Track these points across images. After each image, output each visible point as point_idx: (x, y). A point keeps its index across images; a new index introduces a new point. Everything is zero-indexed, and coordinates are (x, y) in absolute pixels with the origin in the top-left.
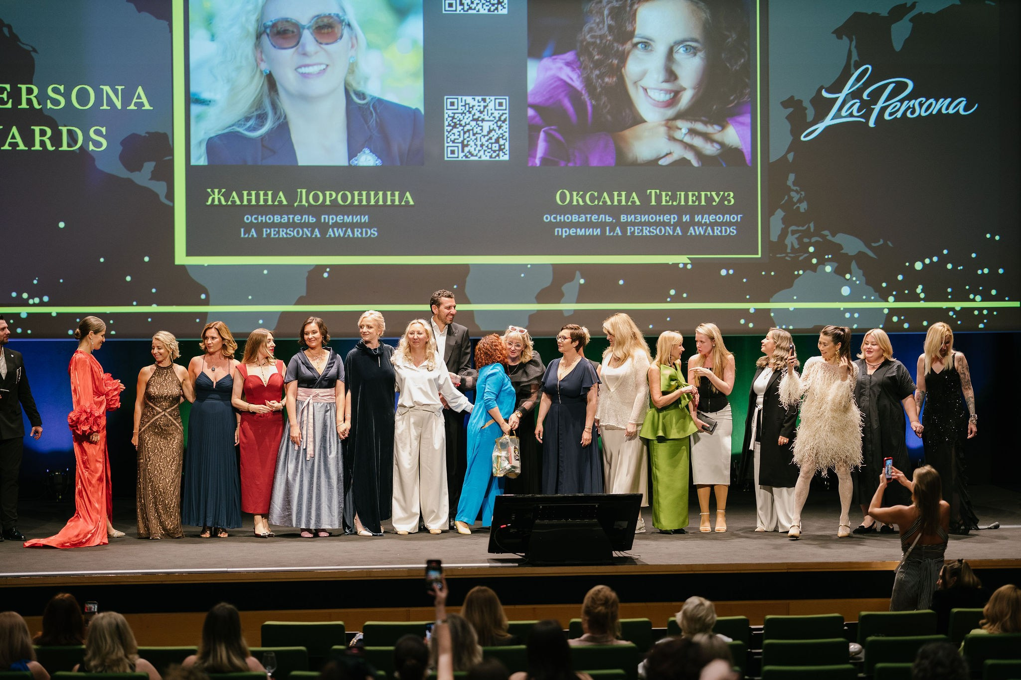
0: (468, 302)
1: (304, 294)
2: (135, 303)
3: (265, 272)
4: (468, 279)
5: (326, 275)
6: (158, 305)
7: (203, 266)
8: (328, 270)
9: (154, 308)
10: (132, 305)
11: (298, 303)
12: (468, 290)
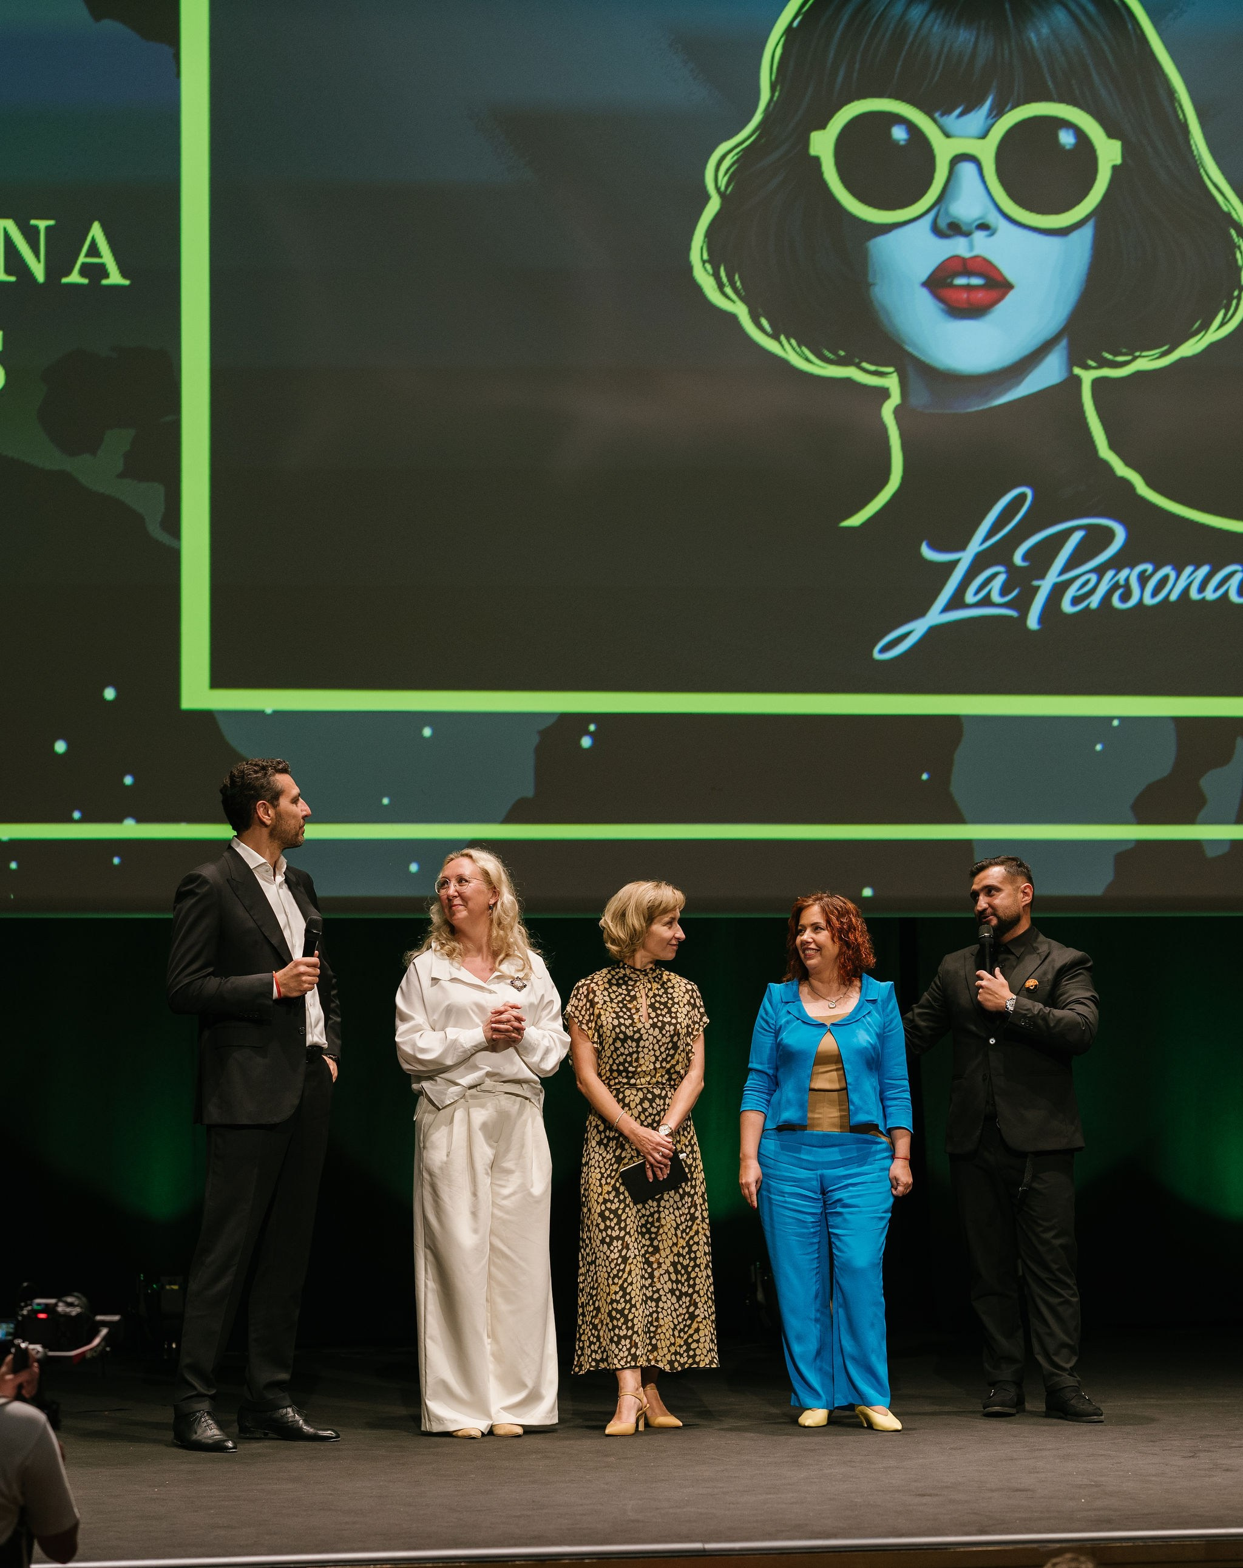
0: (957, 818)
1: (529, 792)
2: (77, 815)
3: (427, 732)
4: (959, 755)
5: (586, 742)
6: (140, 820)
7: (261, 713)
8: (592, 728)
9: (129, 829)
10: (70, 820)
11: (511, 818)
12: (959, 788)
